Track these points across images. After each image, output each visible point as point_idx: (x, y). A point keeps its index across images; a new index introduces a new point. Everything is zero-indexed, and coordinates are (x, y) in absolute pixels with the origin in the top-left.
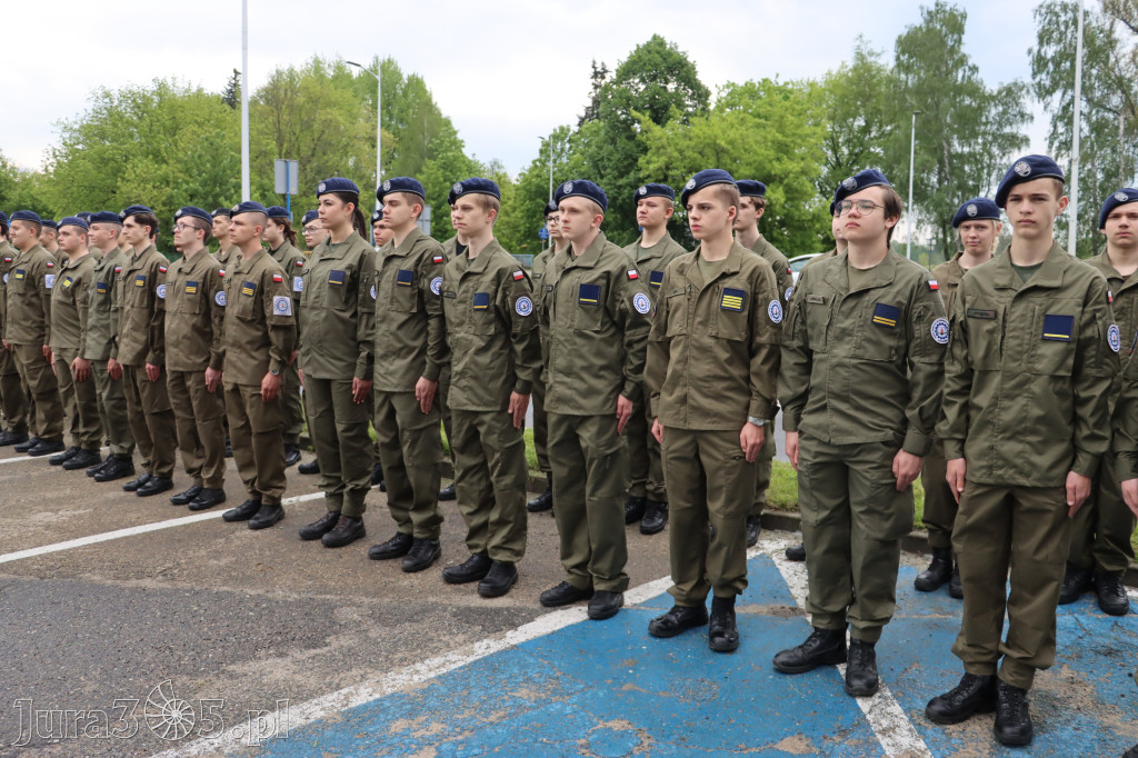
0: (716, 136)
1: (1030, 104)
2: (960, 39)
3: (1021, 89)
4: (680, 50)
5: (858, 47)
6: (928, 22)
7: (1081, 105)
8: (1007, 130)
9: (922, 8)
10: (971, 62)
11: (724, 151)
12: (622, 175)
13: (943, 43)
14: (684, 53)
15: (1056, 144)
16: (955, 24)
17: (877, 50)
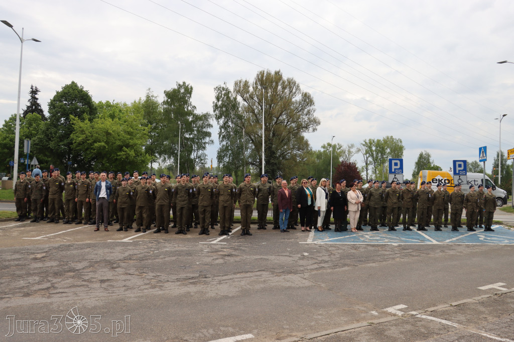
0: (108, 128)
1: (213, 121)
2: (190, 96)
3: (209, 116)
4: (84, 89)
5: (148, 93)
6: (179, 88)
7: (230, 123)
8: (204, 130)
9: (177, 82)
10: (193, 104)
11: (110, 134)
12: (61, 141)
13: (184, 97)
14: (87, 91)
15: (222, 136)
16: (189, 91)
17: (155, 95)
